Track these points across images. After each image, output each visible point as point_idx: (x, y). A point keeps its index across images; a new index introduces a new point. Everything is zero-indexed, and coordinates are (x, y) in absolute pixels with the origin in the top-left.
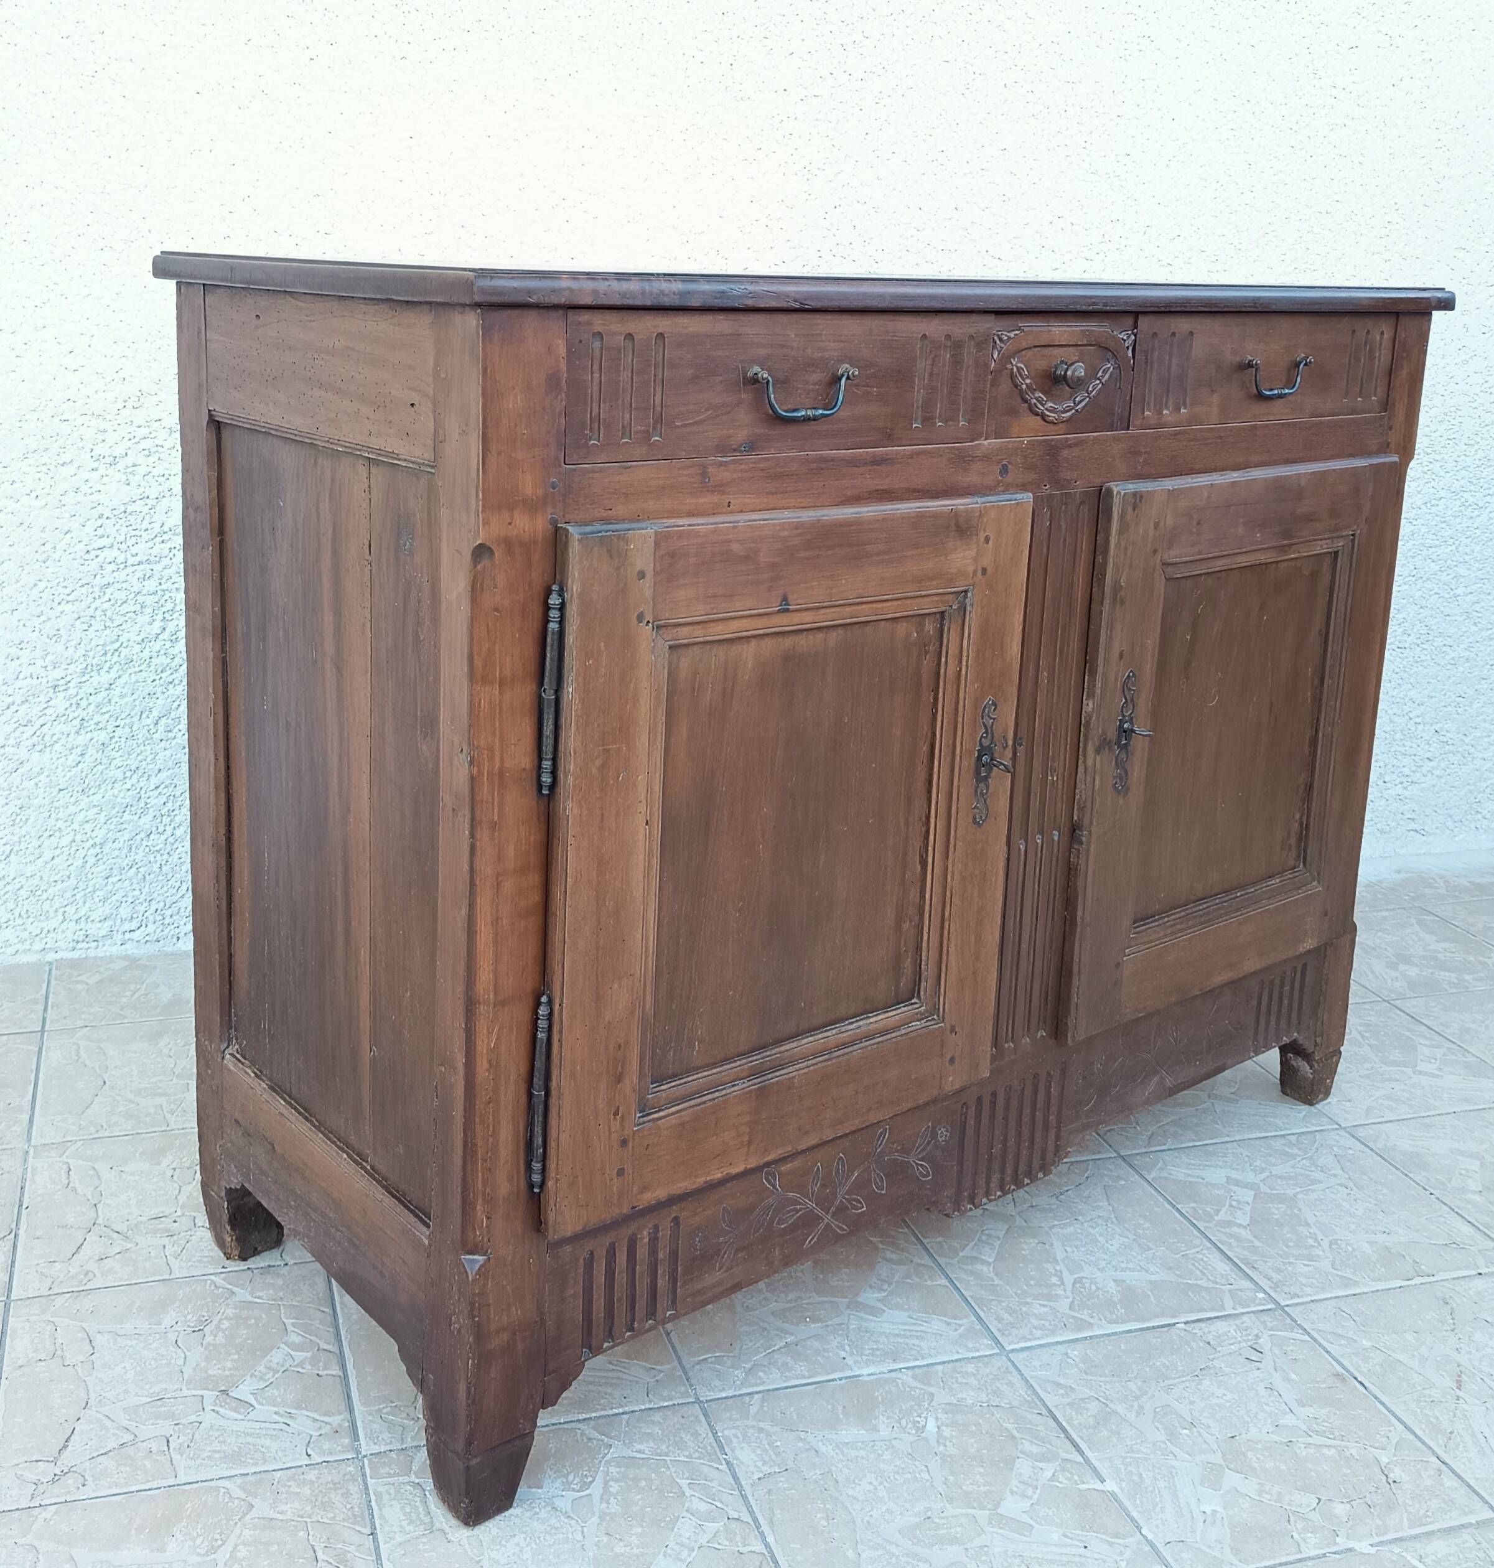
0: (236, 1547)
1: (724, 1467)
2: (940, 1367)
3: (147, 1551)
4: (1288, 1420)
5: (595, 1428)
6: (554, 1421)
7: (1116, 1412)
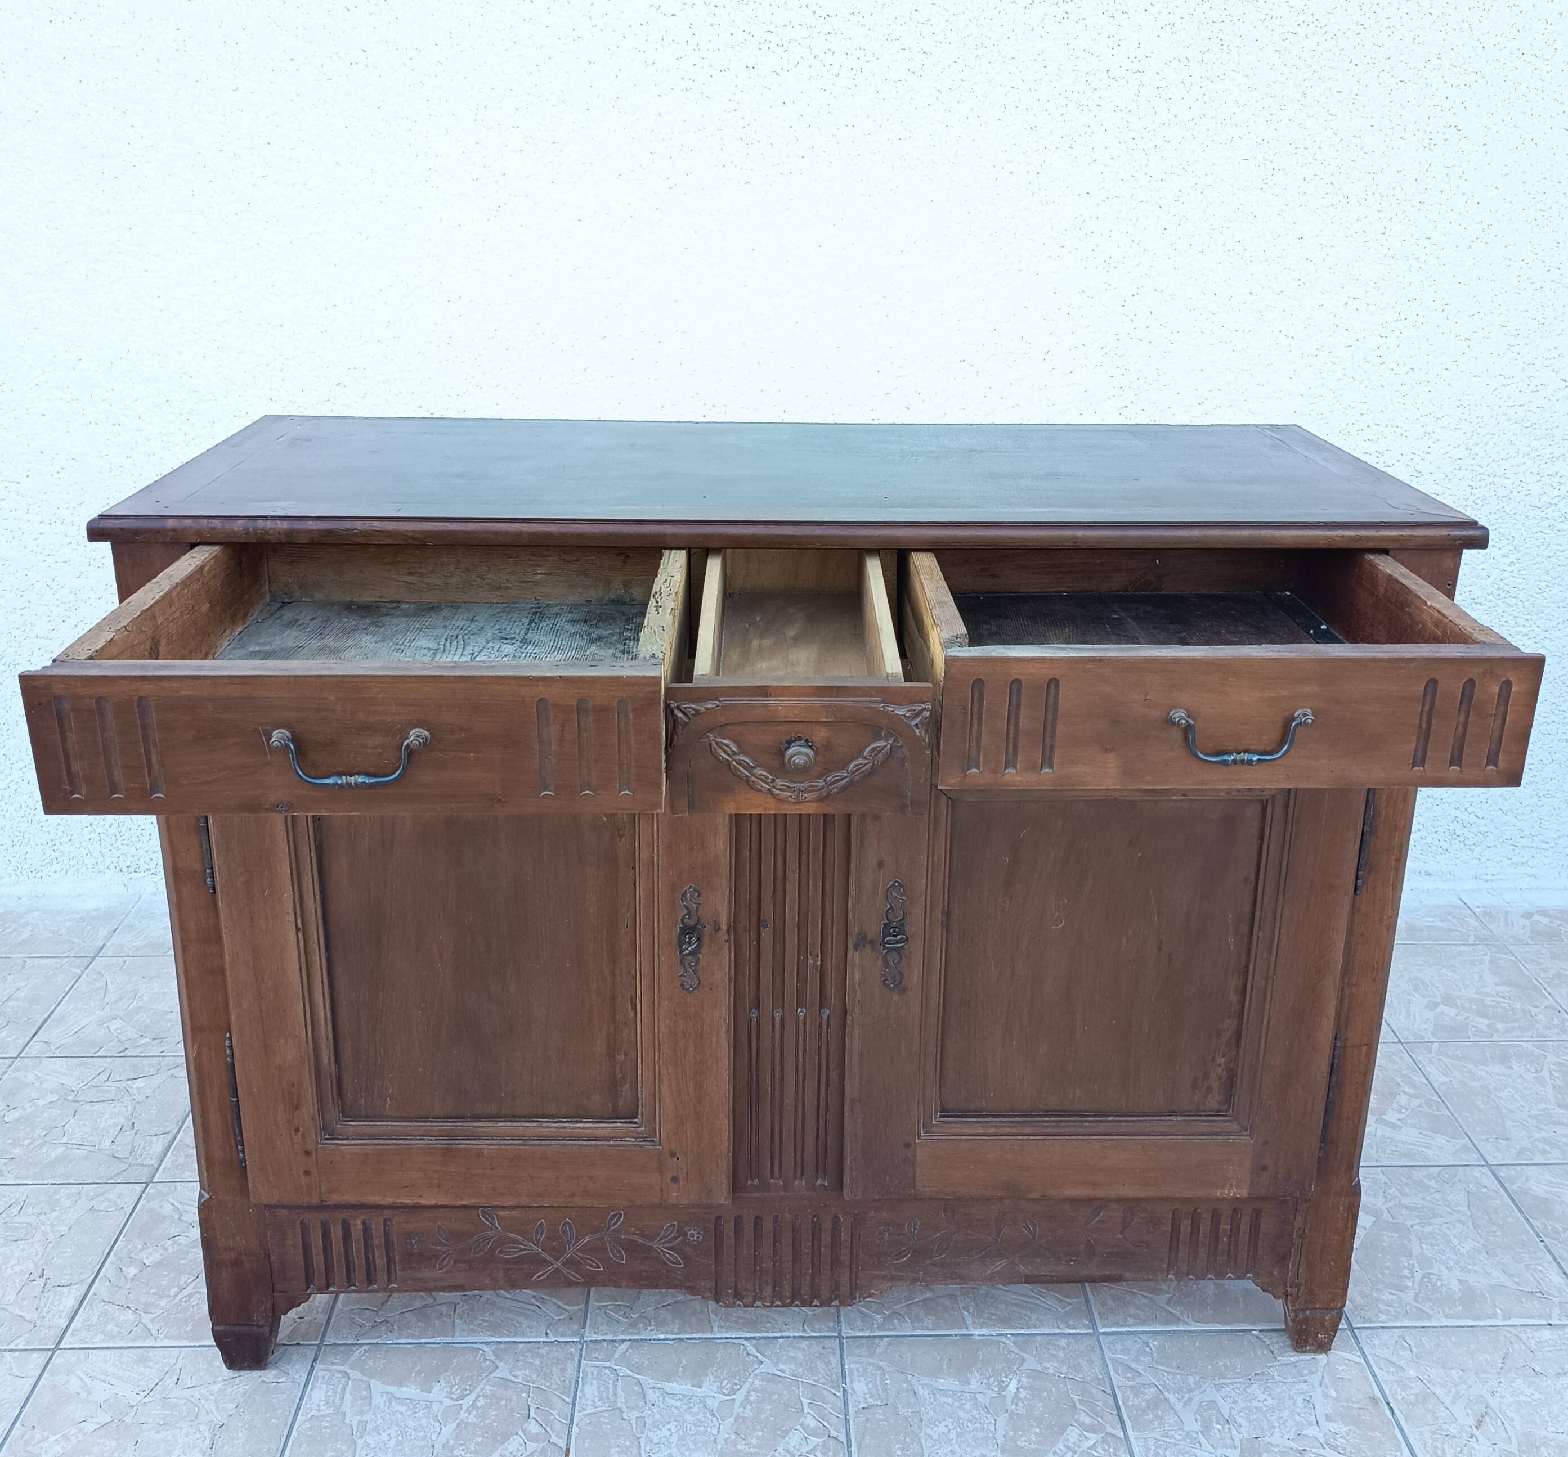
0: (478, 1397)
1: (840, 1394)
2: (1039, 1338)
3: (419, 1391)
4: (1311, 1431)
5: (755, 1346)
6: (727, 1336)
7: (1167, 1400)
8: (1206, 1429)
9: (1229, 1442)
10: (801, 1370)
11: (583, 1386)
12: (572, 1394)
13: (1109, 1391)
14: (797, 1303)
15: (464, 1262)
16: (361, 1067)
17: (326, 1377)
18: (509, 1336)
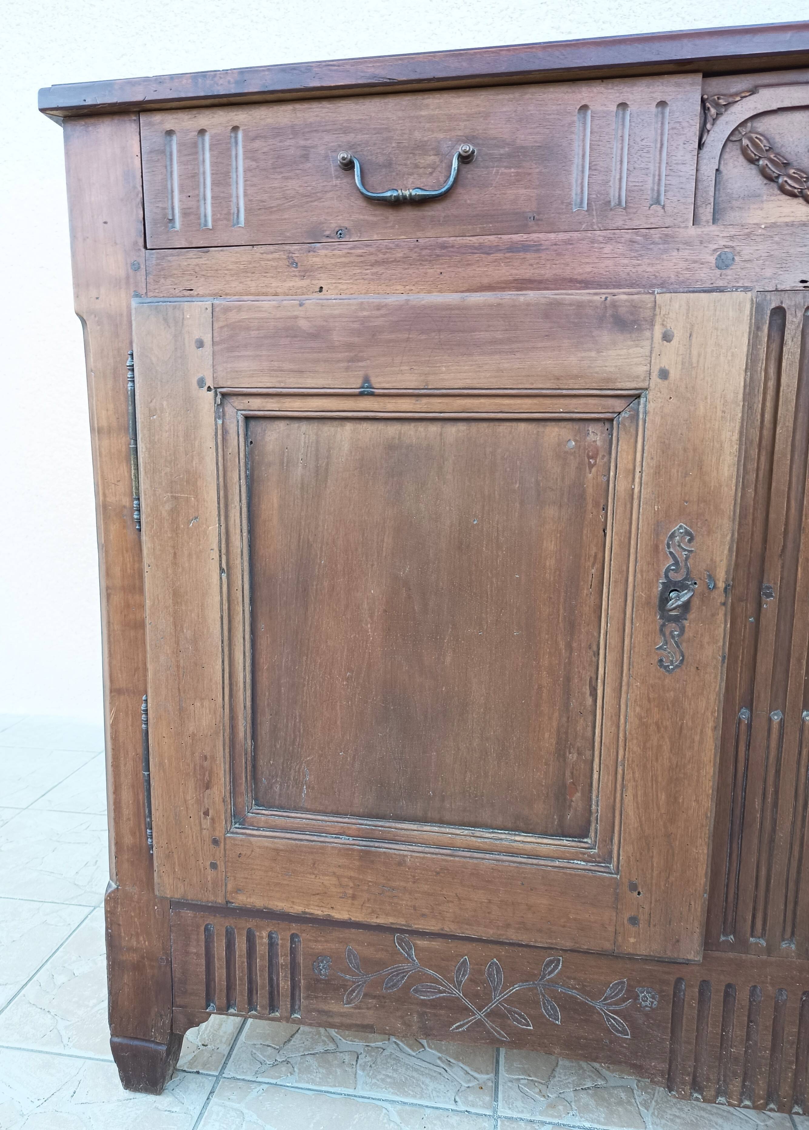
14: (772, 1106)
15: (374, 997)
16: (278, 746)
17: (221, 1114)
18: (414, 1097)
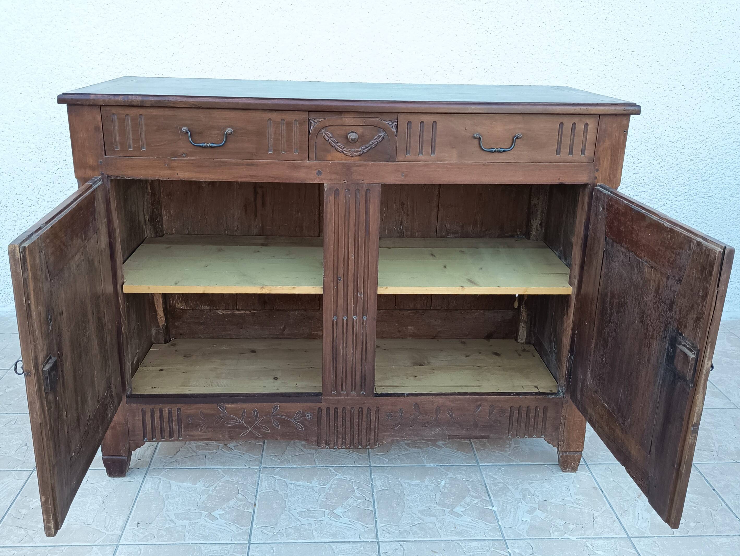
1: (370, 486)
2: (454, 467)
4: (569, 498)
5: (334, 469)
6: (322, 466)
7: (508, 488)
8: (524, 497)
9: (534, 502)
10: (353, 477)
11: (261, 482)
12: (256, 486)
13: (483, 484)
14: (352, 447)
15: (211, 428)
17: (151, 480)
18: (229, 466)
